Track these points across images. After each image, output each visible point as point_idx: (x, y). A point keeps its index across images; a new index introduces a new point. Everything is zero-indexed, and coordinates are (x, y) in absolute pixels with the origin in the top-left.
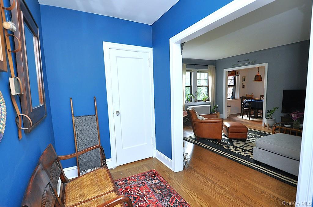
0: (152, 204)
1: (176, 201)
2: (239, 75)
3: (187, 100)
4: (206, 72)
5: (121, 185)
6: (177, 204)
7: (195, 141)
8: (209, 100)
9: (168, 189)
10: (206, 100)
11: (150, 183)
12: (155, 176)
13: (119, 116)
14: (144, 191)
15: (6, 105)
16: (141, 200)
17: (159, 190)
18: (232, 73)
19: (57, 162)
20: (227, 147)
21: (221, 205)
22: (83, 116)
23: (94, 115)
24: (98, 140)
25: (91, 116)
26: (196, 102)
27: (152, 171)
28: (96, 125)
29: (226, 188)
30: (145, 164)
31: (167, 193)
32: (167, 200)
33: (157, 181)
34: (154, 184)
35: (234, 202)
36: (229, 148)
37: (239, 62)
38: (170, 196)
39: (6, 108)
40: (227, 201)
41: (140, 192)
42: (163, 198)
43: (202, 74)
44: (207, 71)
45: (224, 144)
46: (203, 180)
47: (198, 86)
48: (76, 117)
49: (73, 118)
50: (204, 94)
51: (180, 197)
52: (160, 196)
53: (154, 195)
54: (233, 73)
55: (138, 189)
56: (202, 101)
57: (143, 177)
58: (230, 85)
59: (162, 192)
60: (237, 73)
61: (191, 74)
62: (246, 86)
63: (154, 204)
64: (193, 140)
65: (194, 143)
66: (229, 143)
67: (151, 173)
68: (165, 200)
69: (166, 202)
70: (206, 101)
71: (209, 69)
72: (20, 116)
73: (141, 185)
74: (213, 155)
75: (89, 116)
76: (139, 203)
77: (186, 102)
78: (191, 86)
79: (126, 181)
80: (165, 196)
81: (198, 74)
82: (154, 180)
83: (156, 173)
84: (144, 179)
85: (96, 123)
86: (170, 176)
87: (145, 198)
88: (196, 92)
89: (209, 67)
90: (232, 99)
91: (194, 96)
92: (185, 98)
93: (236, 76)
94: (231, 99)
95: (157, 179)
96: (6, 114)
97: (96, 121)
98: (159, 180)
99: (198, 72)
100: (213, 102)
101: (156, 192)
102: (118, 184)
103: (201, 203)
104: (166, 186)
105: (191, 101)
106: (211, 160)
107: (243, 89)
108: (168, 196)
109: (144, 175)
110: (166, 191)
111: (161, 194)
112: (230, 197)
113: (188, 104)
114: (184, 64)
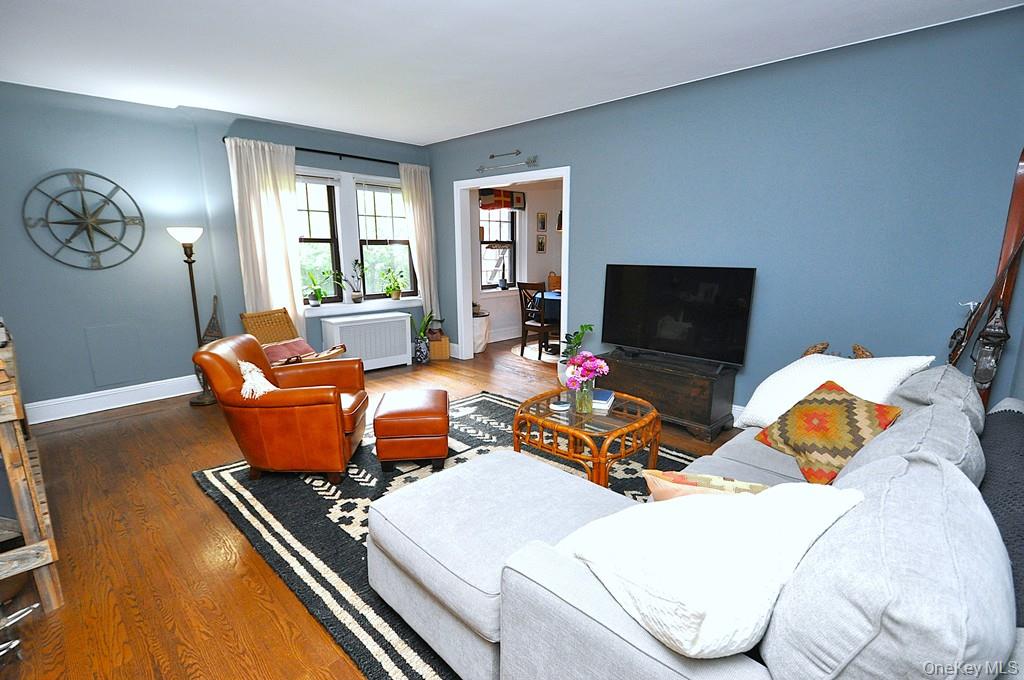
2: (524, 209)
3: (315, 297)
4: (396, 189)
8: (415, 293)
10: (400, 294)
18: (497, 199)
26: (357, 301)
37: (492, 157)
43: (383, 197)
44: (400, 186)
47: (365, 242)
50: (390, 270)
54: (503, 199)
56: (383, 296)
58: (497, 242)
60: (519, 200)
61: (331, 190)
62: (547, 247)
70: (402, 299)
71: (403, 177)
77: (310, 302)
78: (333, 241)
81: (365, 197)
88: (359, 264)
89: (402, 173)
90: (503, 289)
91: (350, 278)
92: (299, 288)
93: (517, 211)
94: (500, 289)
99: (361, 186)
105: (339, 298)
107: (541, 255)
113: (318, 312)
114: (283, 148)
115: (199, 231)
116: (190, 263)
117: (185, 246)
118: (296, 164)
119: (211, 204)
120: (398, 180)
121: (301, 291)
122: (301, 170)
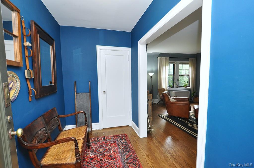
0: (114, 155)
1: (131, 156)
3: (170, 86)
4: (187, 64)
5: (100, 140)
6: (130, 158)
7: (167, 118)
8: (190, 86)
9: (129, 148)
10: (187, 86)
11: (119, 142)
12: (125, 138)
13: (105, 94)
14: (113, 146)
15: (20, 83)
16: (108, 151)
17: (123, 147)
19: (57, 118)
20: (191, 125)
21: (162, 165)
22: (81, 93)
23: (89, 93)
24: (90, 109)
25: (86, 93)
26: (177, 87)
27: (124, 135)
28: (89, 100)
29: (172, 154)
30: (122, 129)
31: (127, 150)
32: (125, 154)
33: (125, 141)
34: (122, 143)
35: (174, 164)
36: (193, 126)
38: (128, 152)
39: (20, 85)
40: (168, 162)
41: (110, 146)
42: (123, 152)
43: (184, 65)
44: (189, 63)
45: (190, 122)
46: (158, 146)
47: (180, 75)
48: (78, 93)
49: (75, 94)
50: (185, 81)
51: (135, 154)
52: (121, 151)
53: (118, 150)
55: (110, 145)
56: (183, 87)
57: (116, 138)
59: (124, 149)
61: (174, 65)
63: (115, 155)
64: (166, 117)
65: (166, 120)
66: (195, 122)
67: (123, 136)
68: (124, 154)
69: (123, 155)
70: (187, 88)
71: (190, 61)
72: (30, 89)
73: (113, 142)
74: (176, 129)
75: (85, 93)
76: (106, 153)
77: (169, 87)
78: (173, 75)
79: (104, 138)
80: (125, 152)
81: (180, 65)
82: (123, 140)
83: (126, 136)
84: (116, 139)
85: (89, 98)
86: (135, 140)
87: (111, 151)
88: (178, 80)
89: (190, 60)
91: (176, 83)
92: (167, 84)
95: (125, 140)
96: (20, 87)
97: (89, 97)
98: (126, 141)
99: (180, 64)
100: (193, 89)
101: (120, 148)
102: (99, 139)
103: (148, 160)
104: (129, 145)
105: (173, 87)
106: (172, 133)
108: (127, 152)
109: (118, 137)
110: (128, 148)
111: (123, 150)
112: (173, 160)
113: (170, 89)
114: (167, 58)
115: (153, 74)
116: (151, 79)
117: (151, 76)
118: (169, 60)
119: (154, 69)
120: (188, 62)
121: (167, 85)
122: (170, 61)
